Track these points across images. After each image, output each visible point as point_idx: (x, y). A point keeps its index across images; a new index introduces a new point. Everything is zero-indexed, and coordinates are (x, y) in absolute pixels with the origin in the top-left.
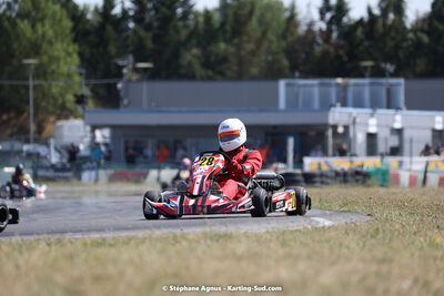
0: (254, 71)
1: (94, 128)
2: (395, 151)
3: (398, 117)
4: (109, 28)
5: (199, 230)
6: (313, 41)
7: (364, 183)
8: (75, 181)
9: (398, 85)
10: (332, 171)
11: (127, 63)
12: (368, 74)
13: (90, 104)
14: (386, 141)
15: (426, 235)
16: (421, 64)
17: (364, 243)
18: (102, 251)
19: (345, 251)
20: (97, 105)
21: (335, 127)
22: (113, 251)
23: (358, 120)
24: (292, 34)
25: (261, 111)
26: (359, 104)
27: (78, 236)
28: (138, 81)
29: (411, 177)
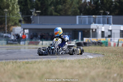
0: (70, 13)
1: (24, 29)
2: (110, 36)
3: (110, 27)
4: (28, 1)
5: (55, 59)
6: (86, 5)
7: (101, 45)
8: (19, 44)
9: (110, 17)
11: (33, 11)
12: (102, 14)
13: (23, 23)
14: (107, 33)
15: (120, 61)
16: (117, 11)
17: (102, 64)
18: (28, 65)
19: (97, 65)
20: (25, 23)
21: (92, 29)
22: (31, 65)
23: (99, 27)
24: (80, 3)
25: (71, 25)
26: (99, 23)
27: (21, 60)
28: (37, 16)
29: (114, 44)
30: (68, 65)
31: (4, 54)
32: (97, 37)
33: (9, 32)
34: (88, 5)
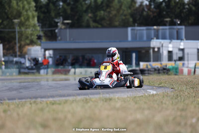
0: (117, 23)
1: (45, 50)
2: (181, 59)
3: (182, 44)
4: (51, 5)
6: (143, 10)
7: (167, 73)
8: (37, 74)
9: (182, 29)
10: (152, 68)
11: (59, 20)
12: (168, 24)
13: (44, 39)
14: (177, 54)
16: (192, 19)
17: (172, 103)
18: (54, 107)
19: (164, 105)
20: (46, 40)
21: (154, 48)
23: (164, 45)
24: (134, 6)
25: (120, 41)
26: (164, 38)
27: (44, 100)
28: (65, 28)
29: (188, 70)
30: (118, 105)
31: (16, 90)
32: (160, 61)
33: (22, 55)
34: (146, 10)
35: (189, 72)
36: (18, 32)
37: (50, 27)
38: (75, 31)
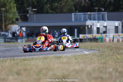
0: (65, 11)
1: (21, 27)
2: (105, 32)
3: (105, 23)
5: (52, 56)
6: (82, 2)
7: (96, 41)
8: (16, 42)
9: (105, 14)
10: (87, 38)
11: (30, 9)
12: (97, 11)
13: (20, 21)
14: (102, 30)
15: (115, 56)
18: (25, 62)
20: (22, 21)
21: (88, 26)
22: (29, 62)
23: (94, 24)
25: (67, 22)
26: (94, 19)
27: (19, 58)
28: (33, 14)
29: (109, 39)
30: (65, 61)
31: (2, 52)
32: (92, 34)
33: (7, 31)
34: (83, 2)
35: (110, 41)
36: (4, 16)
37: (24, 13)
38: (40, 16)
